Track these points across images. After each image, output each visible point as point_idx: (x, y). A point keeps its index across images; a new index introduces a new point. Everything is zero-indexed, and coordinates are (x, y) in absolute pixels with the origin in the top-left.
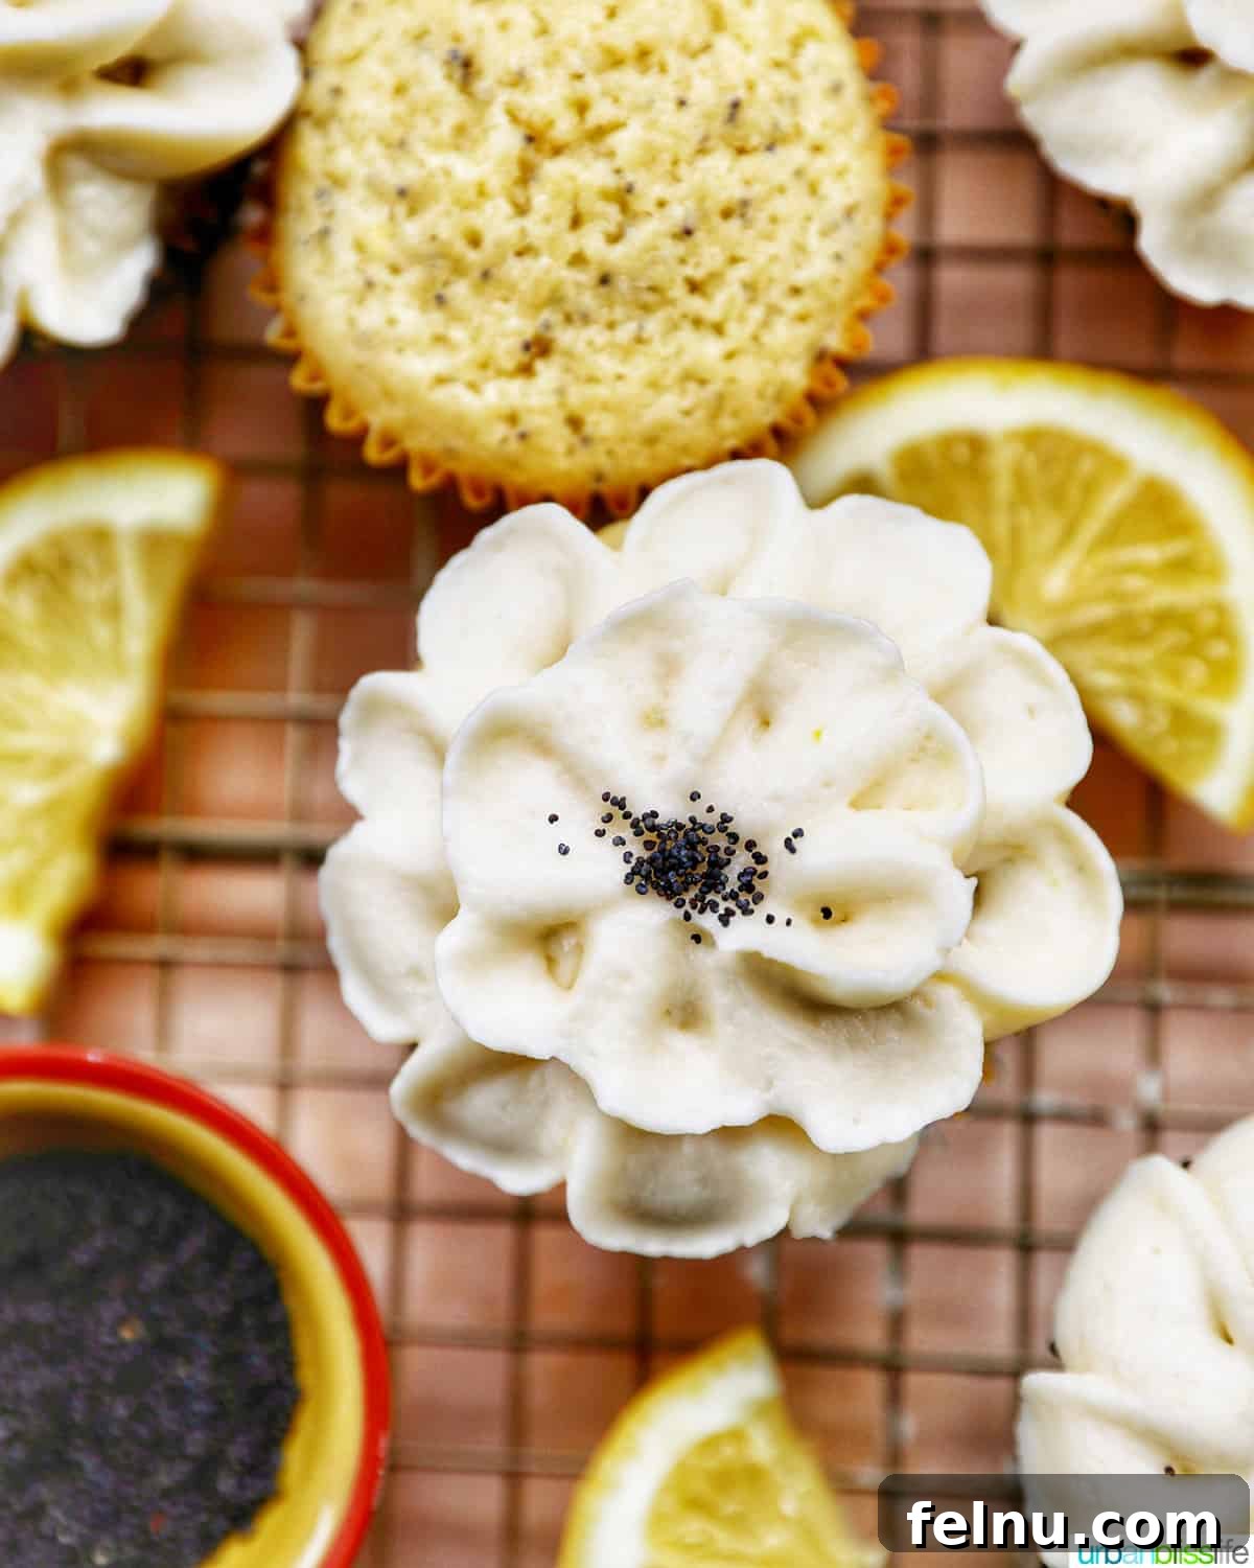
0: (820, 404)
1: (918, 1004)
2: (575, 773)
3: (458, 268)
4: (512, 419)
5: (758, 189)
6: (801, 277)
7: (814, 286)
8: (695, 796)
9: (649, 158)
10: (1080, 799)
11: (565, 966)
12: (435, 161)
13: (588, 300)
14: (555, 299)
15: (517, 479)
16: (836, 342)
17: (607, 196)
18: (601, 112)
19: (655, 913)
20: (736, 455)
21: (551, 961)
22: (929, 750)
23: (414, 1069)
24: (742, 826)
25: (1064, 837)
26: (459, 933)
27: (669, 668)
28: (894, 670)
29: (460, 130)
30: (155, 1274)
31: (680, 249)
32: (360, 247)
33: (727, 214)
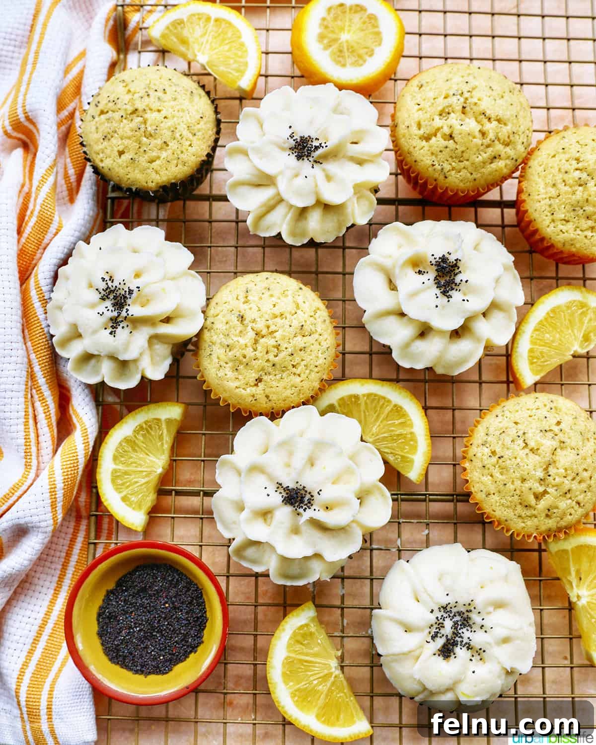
0: (322, 390)
1: (347, 528)
2: (270, 478)
3: (241, 363)
4: (253, 396)
5: (307, 345)
6: (317, 364)
7: (320, 365)
8: (297, 482)
9: (283, 338)
10: (382, 480)
11: (269, 520)
12: (235, 339)
13: (270, 370)
14: (263, 369)
15: (254, 409)
16: (325, 377)
17: (274, 347)
18: (272, 328)
19: (288, 509)
20: (304, 404)
21: (265, 520)
22: (348, 471)
23: (234, 545)
24: (308, 489)
25: (379, 489)
26: (244, 515)
27: (291, 454)
28: (340, 453)
29: (241, 332)
30: (173, 592)
31: (291, 358)
32: (218, 358)
33: (301, 350)
